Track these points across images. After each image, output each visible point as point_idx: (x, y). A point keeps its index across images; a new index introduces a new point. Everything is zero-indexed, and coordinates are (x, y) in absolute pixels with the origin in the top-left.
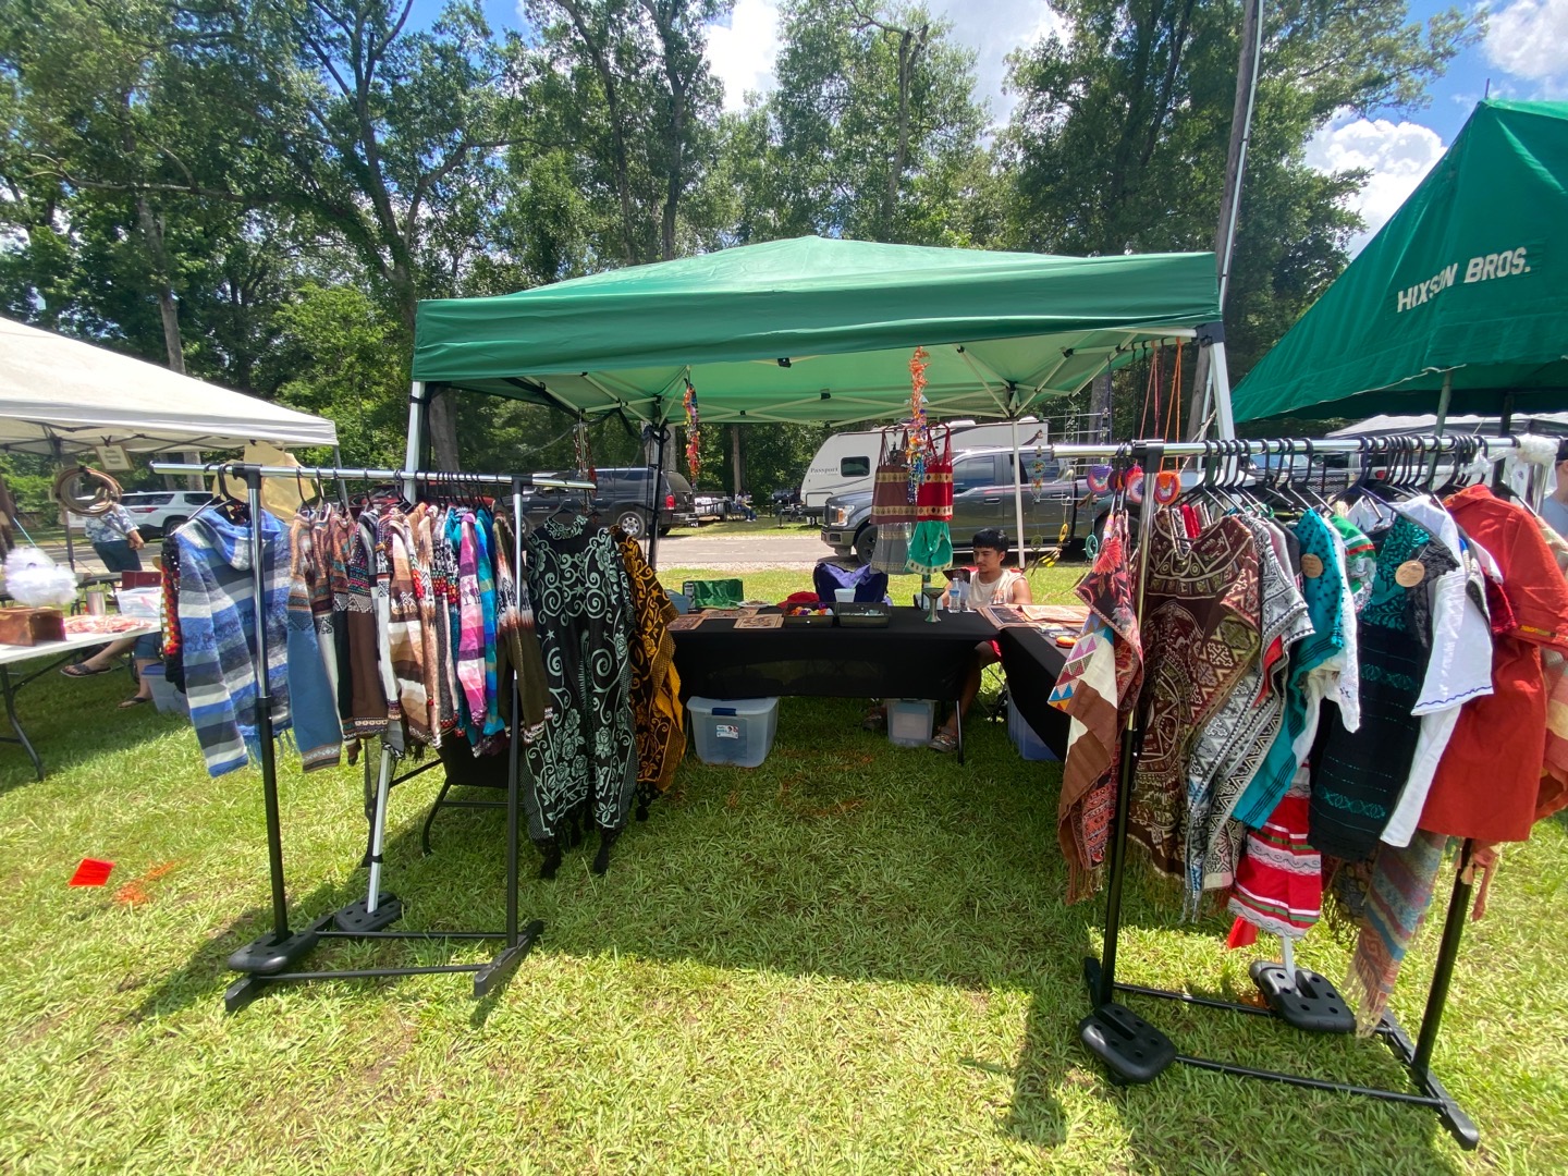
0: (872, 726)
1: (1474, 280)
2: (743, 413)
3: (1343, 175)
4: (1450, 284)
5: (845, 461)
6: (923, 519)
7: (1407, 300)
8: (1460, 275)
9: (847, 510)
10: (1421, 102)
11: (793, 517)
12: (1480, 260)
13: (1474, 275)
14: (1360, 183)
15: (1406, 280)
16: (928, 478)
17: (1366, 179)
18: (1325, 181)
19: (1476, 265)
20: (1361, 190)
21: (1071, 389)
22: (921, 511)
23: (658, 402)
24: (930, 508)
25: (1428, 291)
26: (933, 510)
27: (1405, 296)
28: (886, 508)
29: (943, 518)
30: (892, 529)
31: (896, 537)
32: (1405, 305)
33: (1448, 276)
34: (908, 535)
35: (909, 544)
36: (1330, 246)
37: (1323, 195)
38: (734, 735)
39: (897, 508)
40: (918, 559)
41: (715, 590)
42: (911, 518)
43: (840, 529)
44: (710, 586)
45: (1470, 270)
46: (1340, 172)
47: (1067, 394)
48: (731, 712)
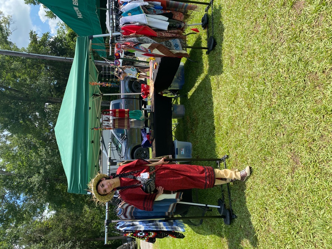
1: (78, 4)
3: (31, 37)
4: (78, 8)
6: (128, 116)
7: (80, 16)
8: (76, 6)
10: (9, 18)
12: (73, 3)
13: (76, 4)
14: (34, 34)
15: (75, 16)
16: (117, 115)
17: (33, 32)
18: (32, 42)
19: (74, 3)
20: (36, 33)
21: (97, 72)
25: (79, 12)
26: (126, 114)
27: (79, 17)
28: (125, 125)
32: (81, 17)
33: (76, 9)
35: (135, 120)
36: (53, 41)
37: (36, 43)
38: (183, 150)
39: (125, 122)
42: (128, 119)
45: (75, 4)
46: (30, 38)
47: (98, 74)
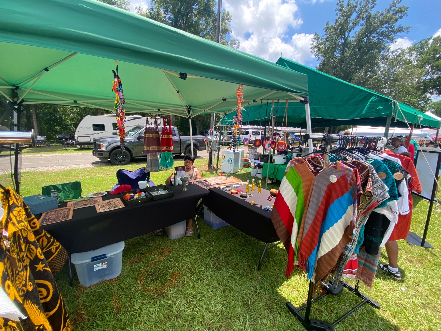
0: (160, 234)
2: (75, 102)
5: (94, 125)
6: (164, 151)
9: (105, 144)
11: (72, 145)
16: (165, 136)
22: (163, 148)
23: (16, 89)
24: (166, 147)
26: (167, 148)
28: (150, 147)
29: (170, 151)
30: (152, 155)
31: (154, 158)
34: (159, 157)
35: (159, 160)
39: (154, 147)
40: (164, 165)
41: (63, 188)
42: (159, 151)
43: (103, 151)
44: (60, 187)
48: (104, 256)
